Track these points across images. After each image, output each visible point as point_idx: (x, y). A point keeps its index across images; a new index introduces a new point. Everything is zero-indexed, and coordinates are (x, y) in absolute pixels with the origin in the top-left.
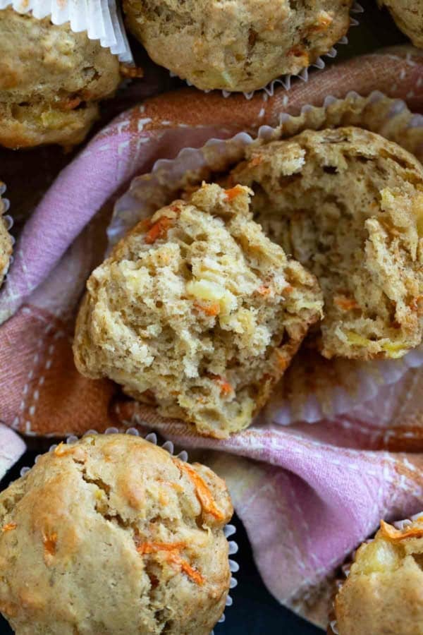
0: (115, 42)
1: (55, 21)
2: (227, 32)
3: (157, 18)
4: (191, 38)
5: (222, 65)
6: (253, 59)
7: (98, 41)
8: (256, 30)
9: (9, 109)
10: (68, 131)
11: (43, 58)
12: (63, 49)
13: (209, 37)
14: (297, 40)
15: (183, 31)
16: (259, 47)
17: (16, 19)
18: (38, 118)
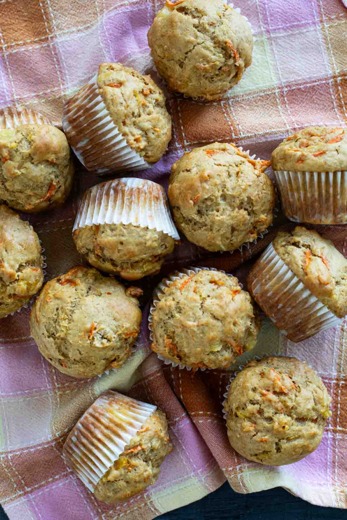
0: (174, 233)
1: (150, 228)
2: (222, 229)
3: (190, 224)
4: (206, 232)
5: (221, 243)
6: (233, 238)
7: (167, 234)
8: (234, 226)
9: (129, 265)
10: (154, 270)
11: (146, 244)
12: (154, 239)
13: (214, 232)
14: (251, 228)
15: (202, 229)
16: (236, 233)
17: (133, 228)
18: (142, 267)
